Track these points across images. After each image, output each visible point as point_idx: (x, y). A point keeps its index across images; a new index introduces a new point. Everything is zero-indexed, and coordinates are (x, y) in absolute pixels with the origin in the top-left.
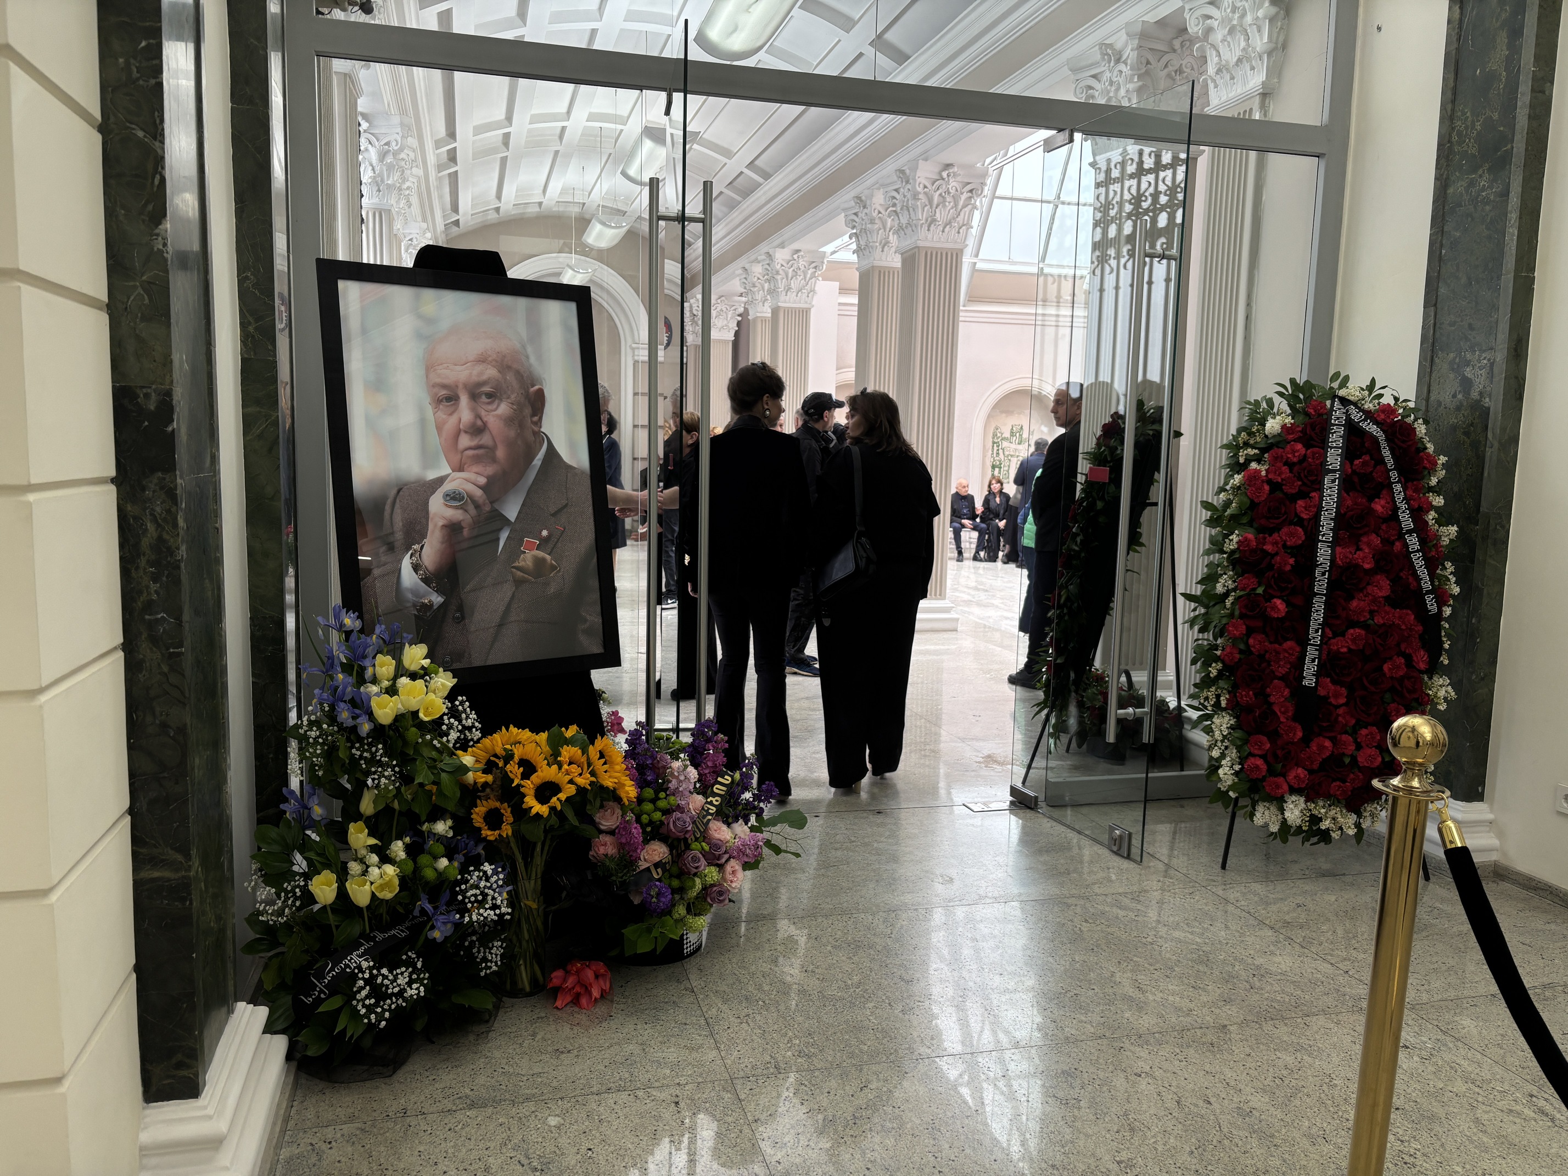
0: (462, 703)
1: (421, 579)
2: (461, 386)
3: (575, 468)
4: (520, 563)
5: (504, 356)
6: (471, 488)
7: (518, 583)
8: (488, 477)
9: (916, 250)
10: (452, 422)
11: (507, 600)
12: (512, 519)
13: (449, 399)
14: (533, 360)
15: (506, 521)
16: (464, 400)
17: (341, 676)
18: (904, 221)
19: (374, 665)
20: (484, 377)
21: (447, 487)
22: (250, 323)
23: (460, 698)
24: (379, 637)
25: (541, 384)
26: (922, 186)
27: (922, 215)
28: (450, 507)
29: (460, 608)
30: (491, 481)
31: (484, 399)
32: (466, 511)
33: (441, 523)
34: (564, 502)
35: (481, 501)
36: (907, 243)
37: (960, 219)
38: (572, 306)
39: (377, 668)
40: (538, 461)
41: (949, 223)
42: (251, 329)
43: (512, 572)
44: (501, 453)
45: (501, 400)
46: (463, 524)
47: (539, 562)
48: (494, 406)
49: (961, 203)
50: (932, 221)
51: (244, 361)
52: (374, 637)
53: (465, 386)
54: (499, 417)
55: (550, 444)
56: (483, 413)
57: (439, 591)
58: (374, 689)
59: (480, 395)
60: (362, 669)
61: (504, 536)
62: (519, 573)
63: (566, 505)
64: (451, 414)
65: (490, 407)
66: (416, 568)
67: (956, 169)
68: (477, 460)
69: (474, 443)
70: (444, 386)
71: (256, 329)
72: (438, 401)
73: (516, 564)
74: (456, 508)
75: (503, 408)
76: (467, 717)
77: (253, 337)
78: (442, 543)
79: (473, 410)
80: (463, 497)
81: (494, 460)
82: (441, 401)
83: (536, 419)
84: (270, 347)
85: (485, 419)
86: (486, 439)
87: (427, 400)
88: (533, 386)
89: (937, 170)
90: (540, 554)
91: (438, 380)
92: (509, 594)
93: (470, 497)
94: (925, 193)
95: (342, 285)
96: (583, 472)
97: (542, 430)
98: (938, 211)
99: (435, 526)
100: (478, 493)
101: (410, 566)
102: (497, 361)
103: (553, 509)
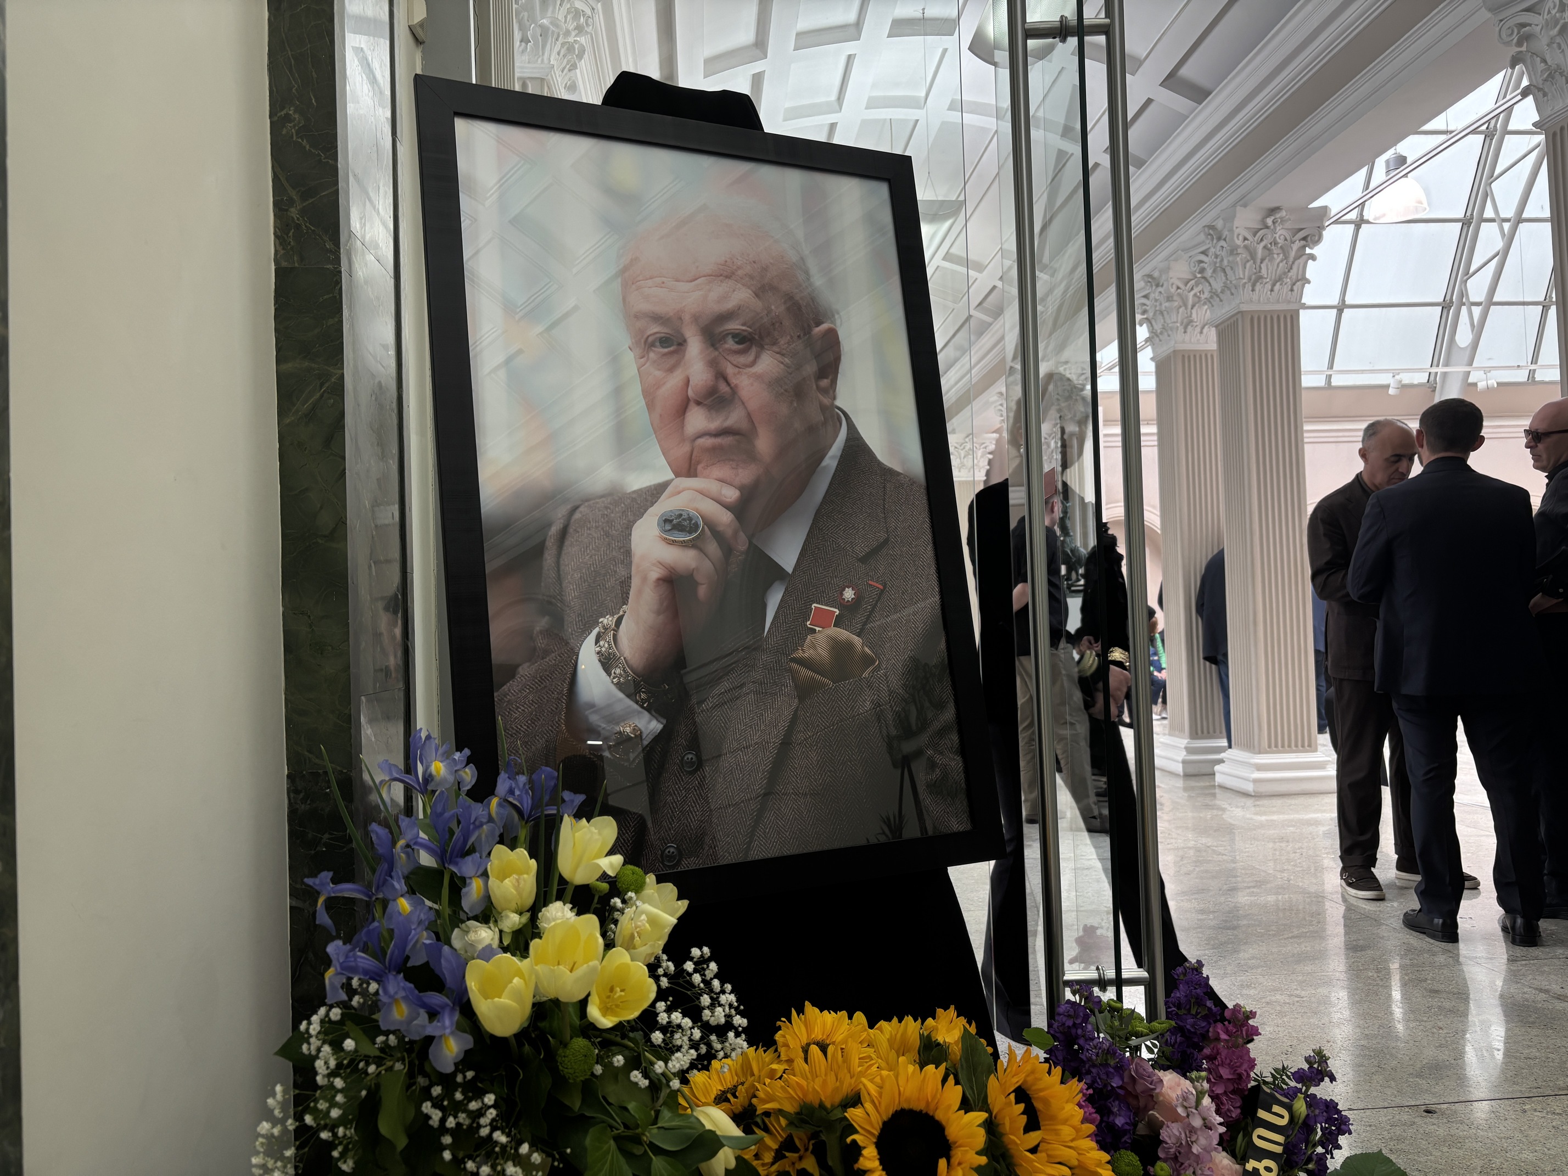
0: (701, 965)
1: (619, 686)
2: (687, 318)
3: (898, 474)
4: (806, 653)
5: (765, 269)
6: (710, 508)
7: (805, 691)
8: (741, 488)
9: (1239, 316)
10: (674, 381)
11: (783, 725)
12: (790, 570)
13: (664, 341)
14: (818, 281)
15: (777, 573)
16: (695, 347)
17: (404, 904)
18: (1218, 285)
19: (485, 875)
20: (730, 305)
21: (665, 505)
22: (291, 202)
23: (696, 952)
24: (505, 802)
25: (834, 322)
26: (1241, 238)
27: (1243, 273)
28: (673, 543)
29: (694, 744)
30: (748, 495)
31: (730, 344)
32: (701, 550)
33: (655, 574)
34: (883, 536)
35: (729, 532)
36: (1225, 310)
37: (1293, 273)
38: (883, 190)
39: (493, 882)
40: (831, 461)
41: (1279, 279)
42: (294, 212)
43: (790, 670)
44: (764, 444)
45: (762, 347)
46: (699, 578)
47: (840, 650)
48: (750, 357)
49: (1293, 254)
50: (1257, 279)
51: (282, 274)
52: (494, 802)
53: (696, 318)
54: (758, 377)
55: (851, 427)
56: (730, 370)
57: (652, 708)
58: (484, 935)
59: (724, 337)
60: (458, 886)
61: (774, 600)
62: (805, 672)
63: (886, 541)
64: (671, 370)
65: (742, 359)
66: (607, 662)
67: (1283, 213)
68: (718, 454)
69: (714, 425)
70: (657, 318)
71: (303, 212)
72: (647, 345)
73: (799, 654)
74: (684, 545)
75: (767, 363)
76: (715, 1003)
77: (298, 227)
78: (658, 613)
79: (713, 364)
80: (696, 526)
81: (751, 456)
82: (653, 345)
83: (825, 383)
84: (329, 245)
85: (734, 381)
86: (734, 418)
87: (624, 340)
88: (818, 324)
89: (1259, 217)
90: (843, 634)
91: (645, 307)
92: (787, 714)
93: (710, 525)
94: (1246, 247)
95: (462, 126)
96: (912, 482)
97: (838, 403)
98: (1263, 266)
99: (644, 579)
100: (725, 518)
101: (595, 659)
102: (752, 277)
103: (861, 549)
